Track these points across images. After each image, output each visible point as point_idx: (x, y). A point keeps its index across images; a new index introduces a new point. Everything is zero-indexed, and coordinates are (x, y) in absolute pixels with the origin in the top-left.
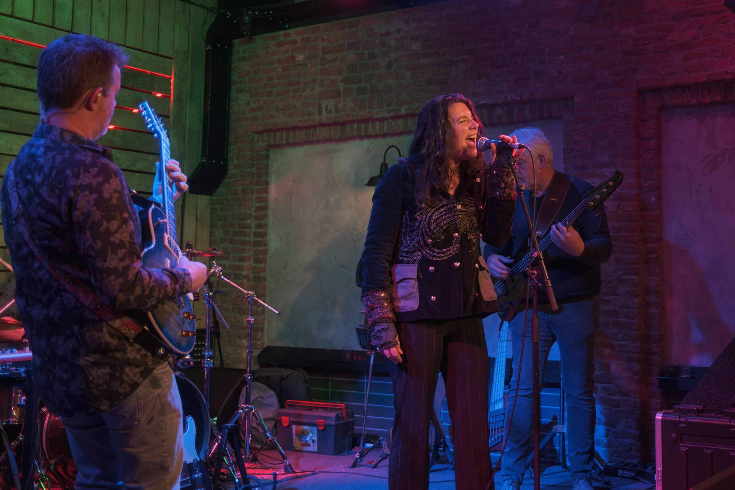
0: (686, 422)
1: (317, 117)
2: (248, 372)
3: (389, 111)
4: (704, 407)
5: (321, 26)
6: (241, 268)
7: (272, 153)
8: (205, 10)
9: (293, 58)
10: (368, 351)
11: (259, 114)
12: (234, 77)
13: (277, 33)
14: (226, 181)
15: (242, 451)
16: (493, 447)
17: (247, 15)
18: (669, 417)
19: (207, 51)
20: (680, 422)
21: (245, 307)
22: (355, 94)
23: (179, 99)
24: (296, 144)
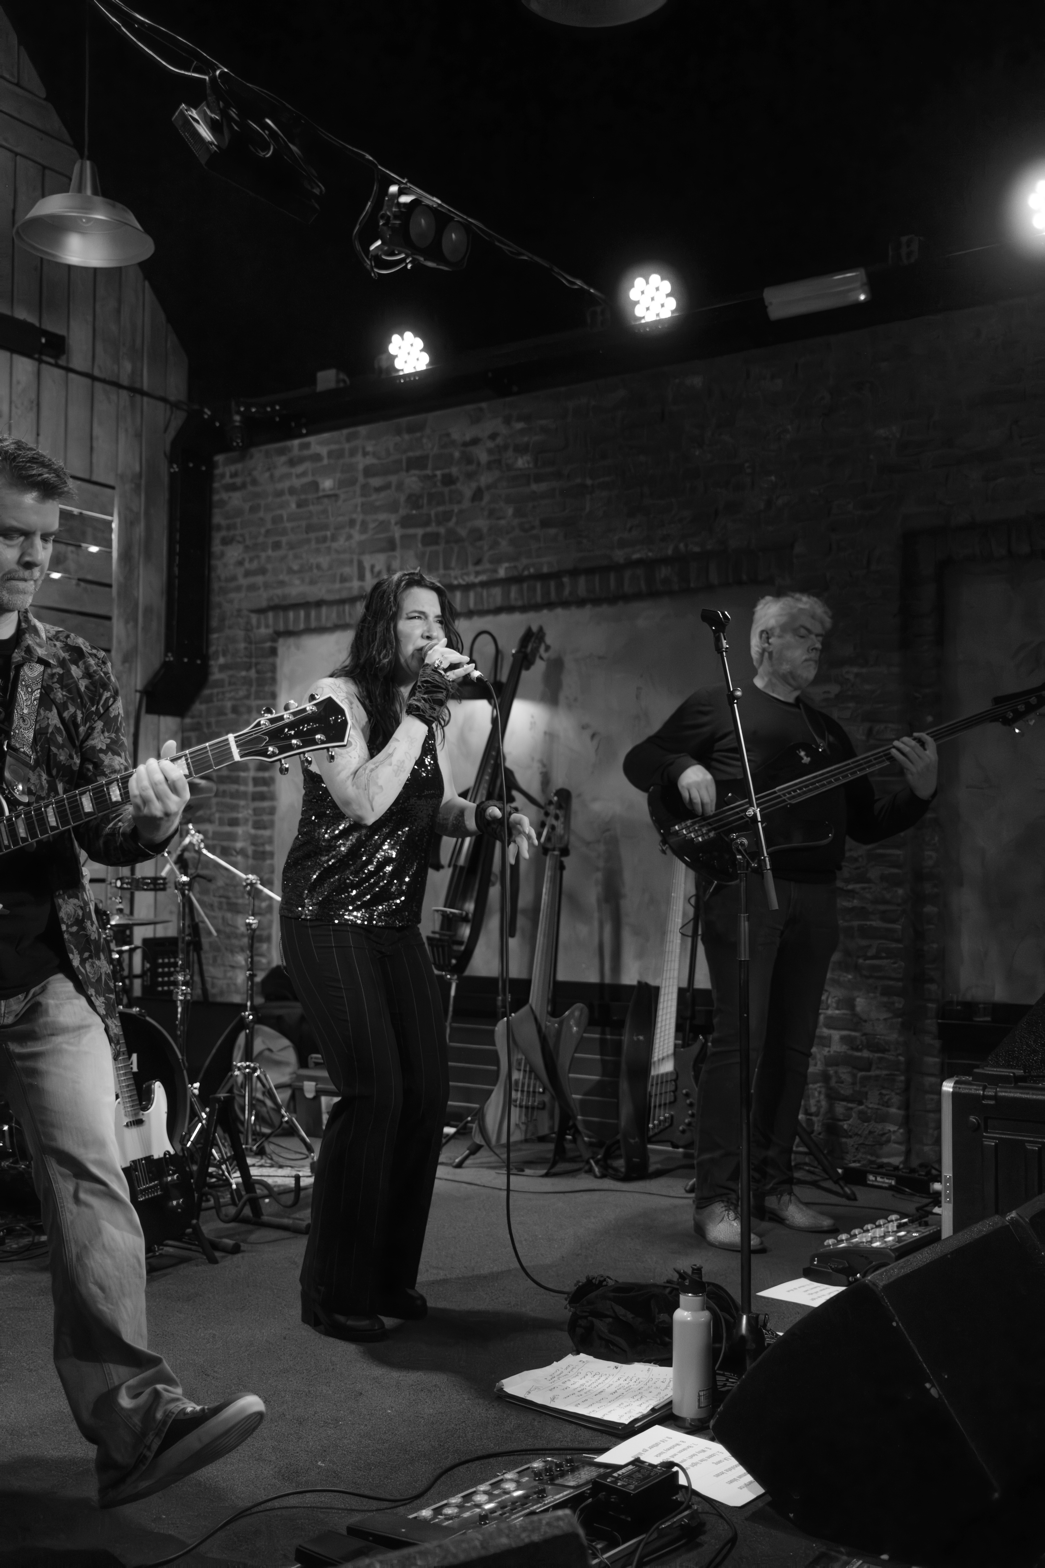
0: (995, 1097)
1: (356, 584)
2: (248, 1009)
3: (477, 573)
4: (1025, 1072)
5: (363, 430)
6: (232, 837)
7: (283, 646)
8: (168, 406)
9: (315, 485)
10: (446, 975)
11: (259, 579)
12: (218, 518)
13: (289, 443)
14: (207, 692)
15: (242, 1137)
16: (656, 1134)
17: (238, 412)
18: (965, 1089)
19: (172, 476)
20: (984, 1097)
21: (240, 901)
22: (420, 545)
23: (126, 556)
24: (321, 630)
